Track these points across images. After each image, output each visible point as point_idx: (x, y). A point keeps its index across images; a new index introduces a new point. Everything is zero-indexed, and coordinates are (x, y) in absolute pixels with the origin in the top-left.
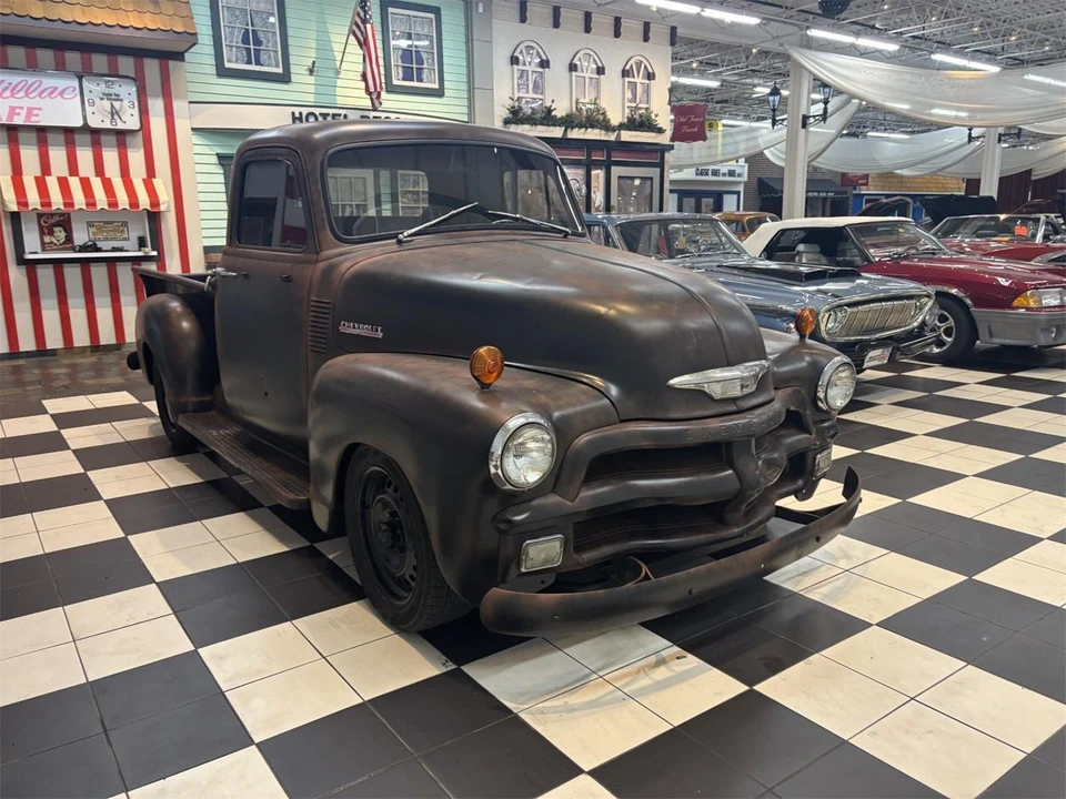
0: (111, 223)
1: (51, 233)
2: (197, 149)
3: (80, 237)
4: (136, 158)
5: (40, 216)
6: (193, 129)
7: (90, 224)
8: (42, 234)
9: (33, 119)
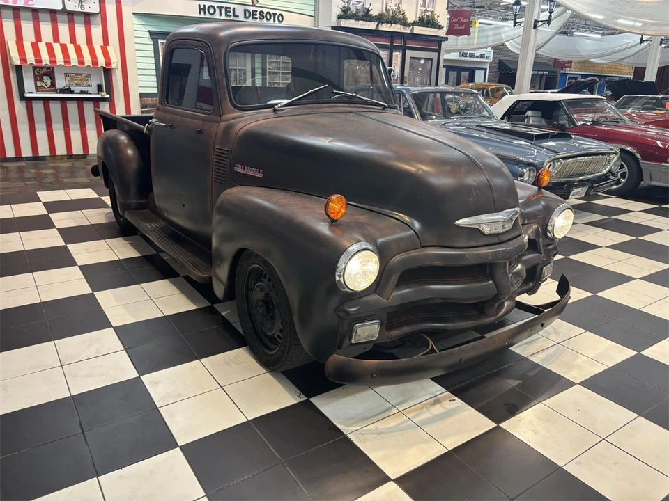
0: (81, 74)
1: (42, 80)
2: (136, 27)
3: (61, 83)
4: (97, 31)
5: (35, 68)
6: (134, 14)
7: (67, 75)
8: (36, 80)
9: (30, 3)
